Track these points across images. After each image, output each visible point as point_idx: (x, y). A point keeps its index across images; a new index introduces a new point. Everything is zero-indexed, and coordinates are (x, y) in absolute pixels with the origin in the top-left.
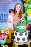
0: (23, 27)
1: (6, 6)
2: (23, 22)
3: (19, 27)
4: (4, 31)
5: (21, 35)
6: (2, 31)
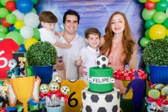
0: (101, 79)
1: (92, 18)
2: (104, 66)
3: (93, 78)
4: (56, 86)
5: (95, 99)
6: (53, 86)
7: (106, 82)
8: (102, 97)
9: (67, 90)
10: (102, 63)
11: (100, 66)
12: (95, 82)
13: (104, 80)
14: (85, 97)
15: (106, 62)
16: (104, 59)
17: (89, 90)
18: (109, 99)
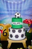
3: (13, 22)
7: (19, 24)
8: (17, 31)
9: (2, 28)
10: (17, 16)
11: (17, 17)
12: (14, 24)
13: (18, 23)
14: (10, 31)
15: (19, 16)
16: (18, 14)
17: (12, 28)
18: (20, 31)
